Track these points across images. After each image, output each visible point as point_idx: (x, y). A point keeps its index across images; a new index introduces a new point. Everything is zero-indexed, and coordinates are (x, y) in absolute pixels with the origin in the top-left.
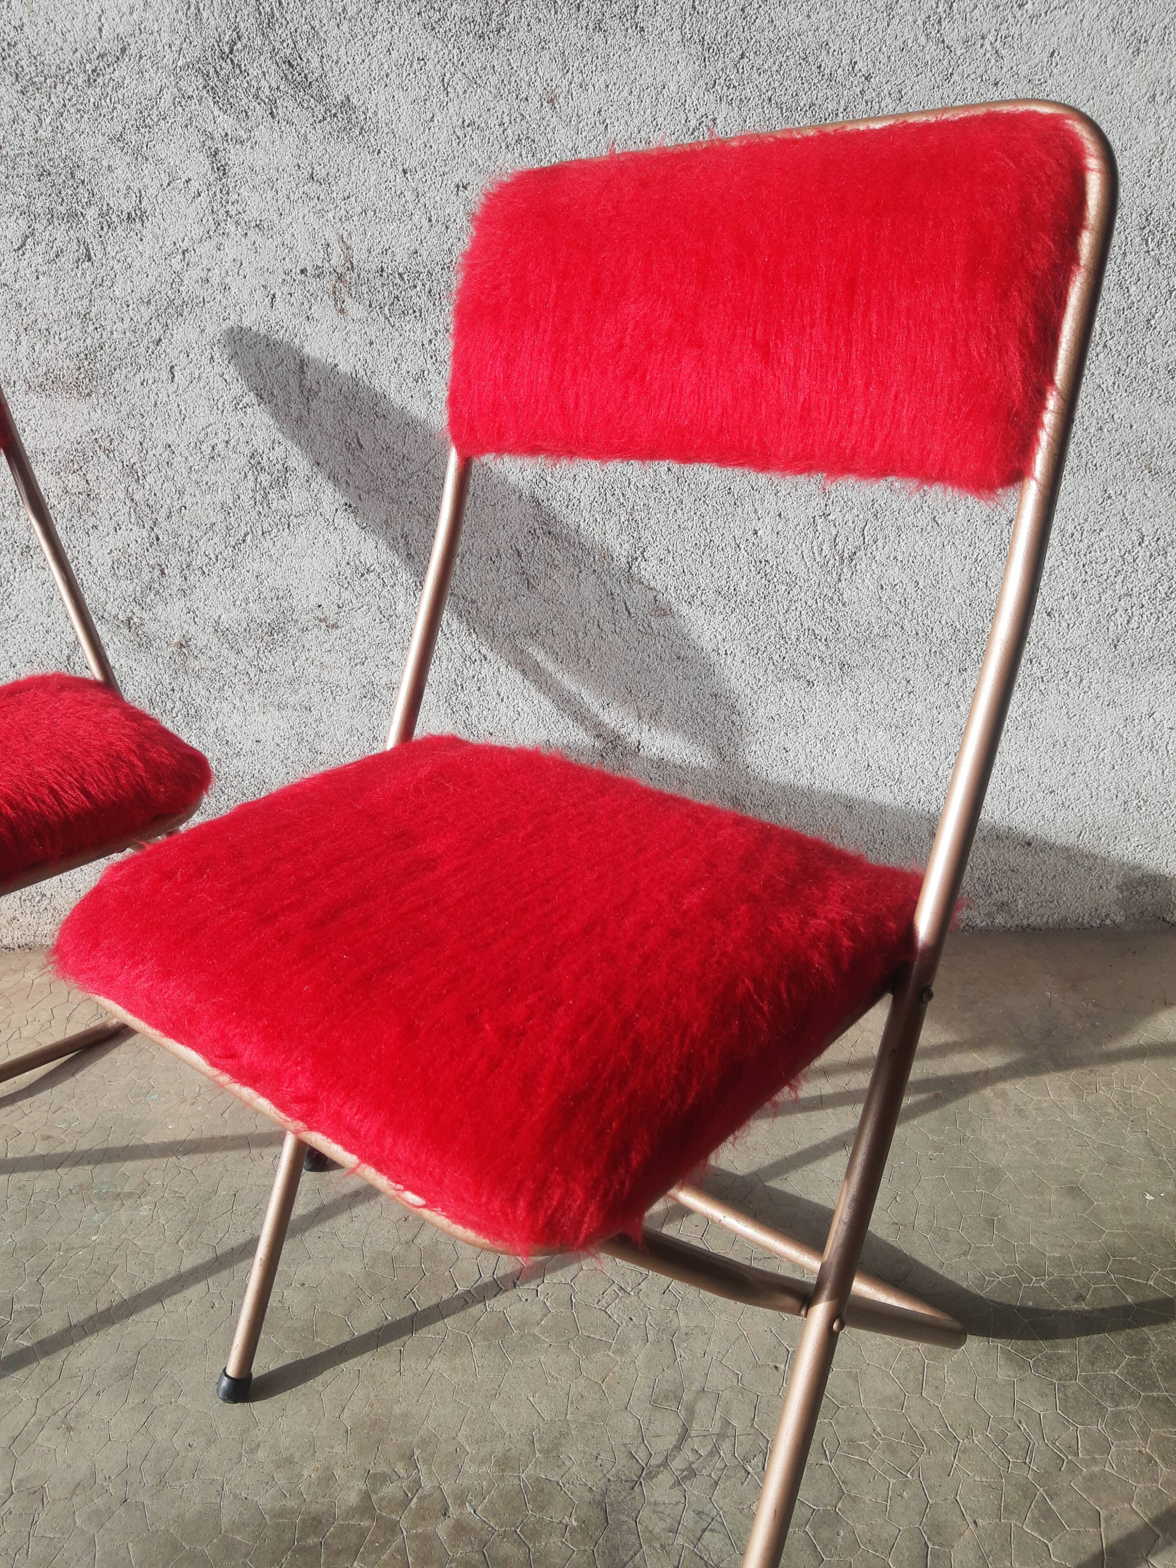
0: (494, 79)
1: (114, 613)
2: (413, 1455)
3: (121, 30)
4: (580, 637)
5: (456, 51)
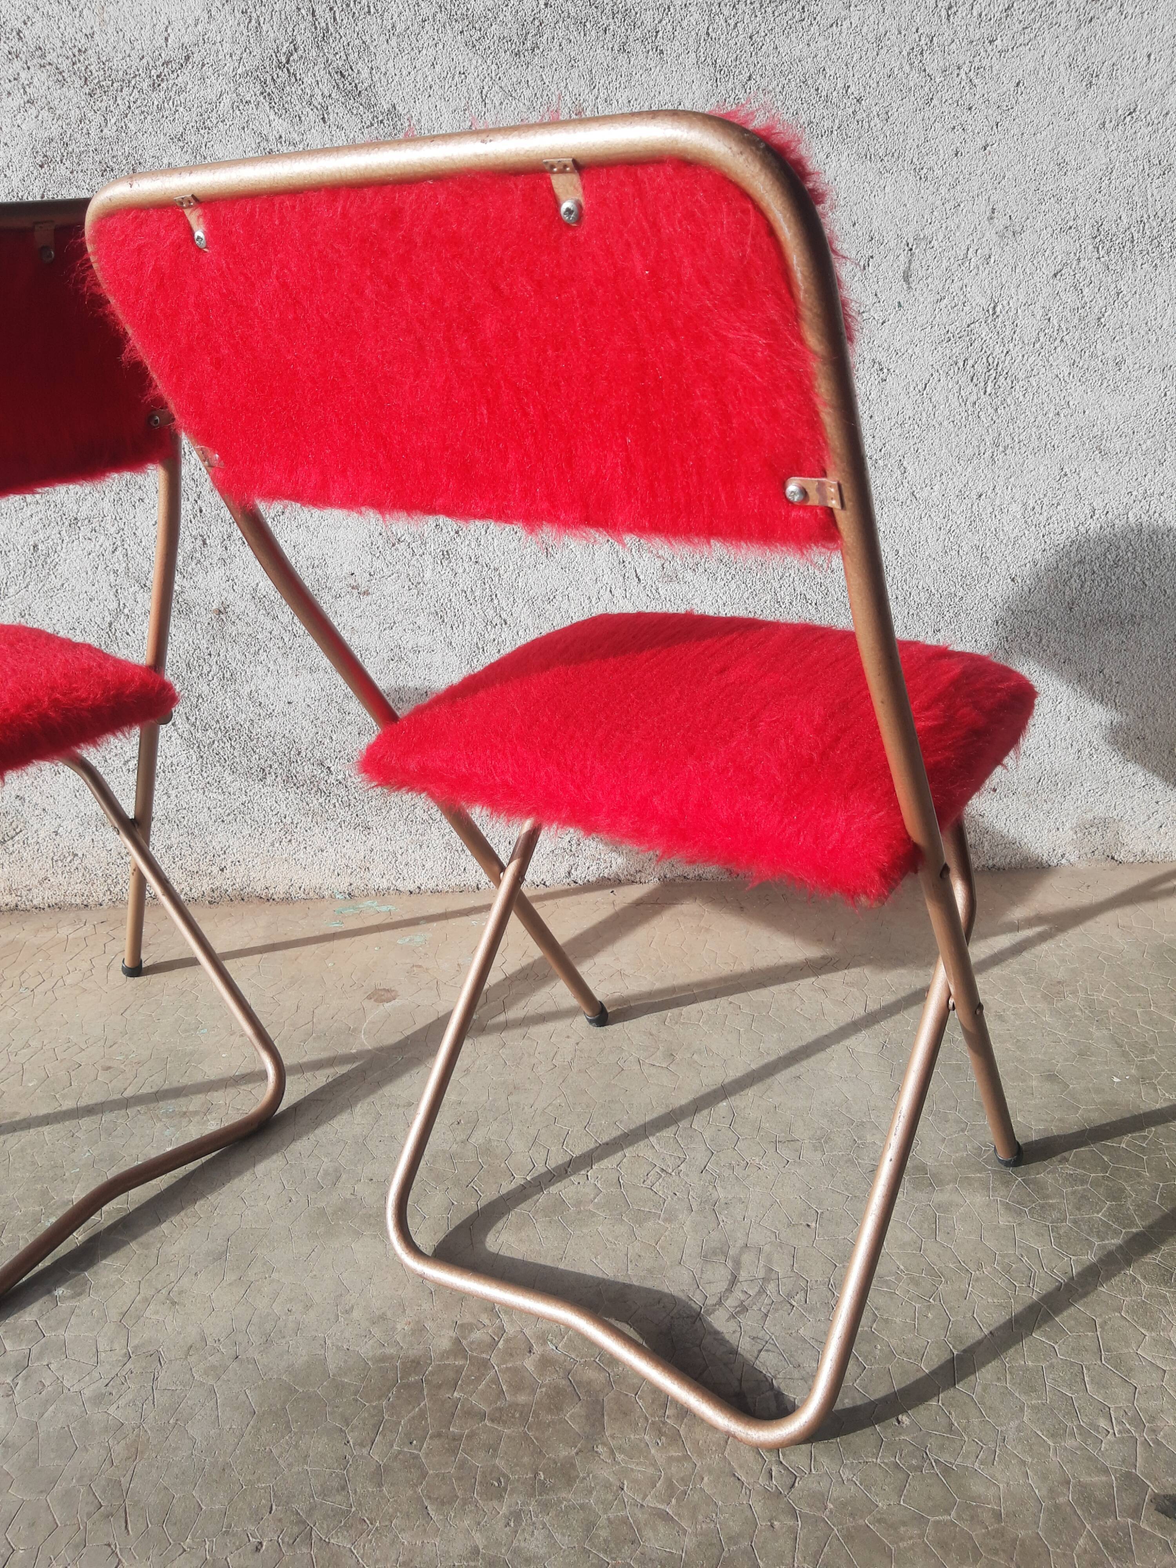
2: (494, 1308)
3: (186, 40)
4: (593, 602)
5: (494, 67)
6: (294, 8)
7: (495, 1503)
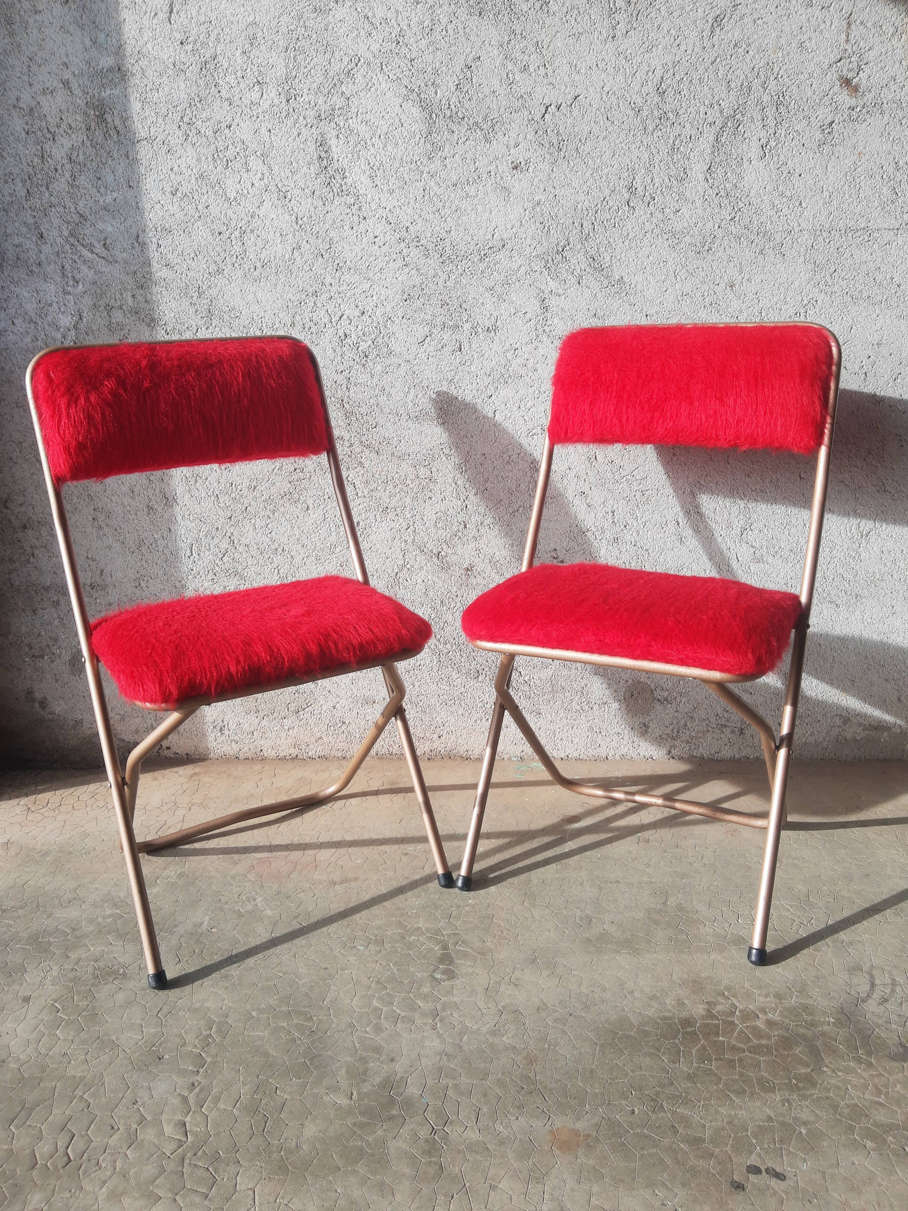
0: (702, 274)
1: (431, 548)
2: (724, 994)
5: (684, 259)
6: (571, 222)
7: (772, 1095)
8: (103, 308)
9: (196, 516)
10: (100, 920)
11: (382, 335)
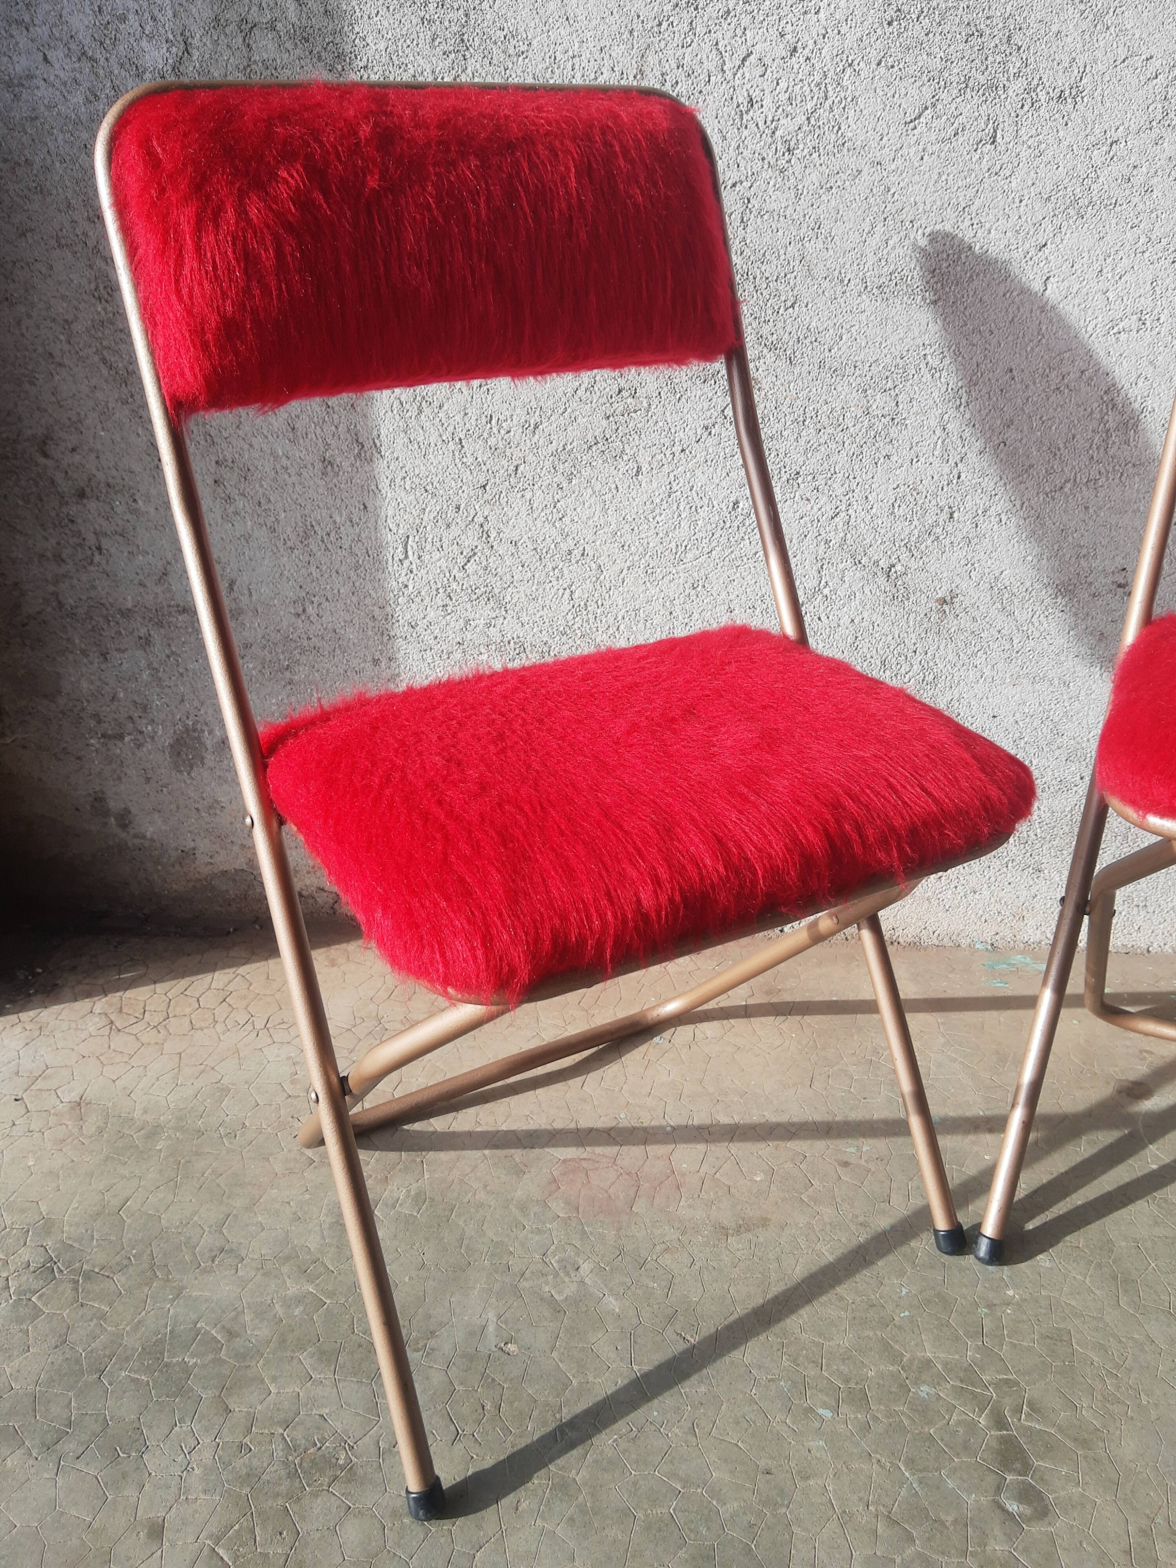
1: (876, 557)
8: (233, 27)
9: (417, 481)
10: (279, 1309)
11: (829, 102)
